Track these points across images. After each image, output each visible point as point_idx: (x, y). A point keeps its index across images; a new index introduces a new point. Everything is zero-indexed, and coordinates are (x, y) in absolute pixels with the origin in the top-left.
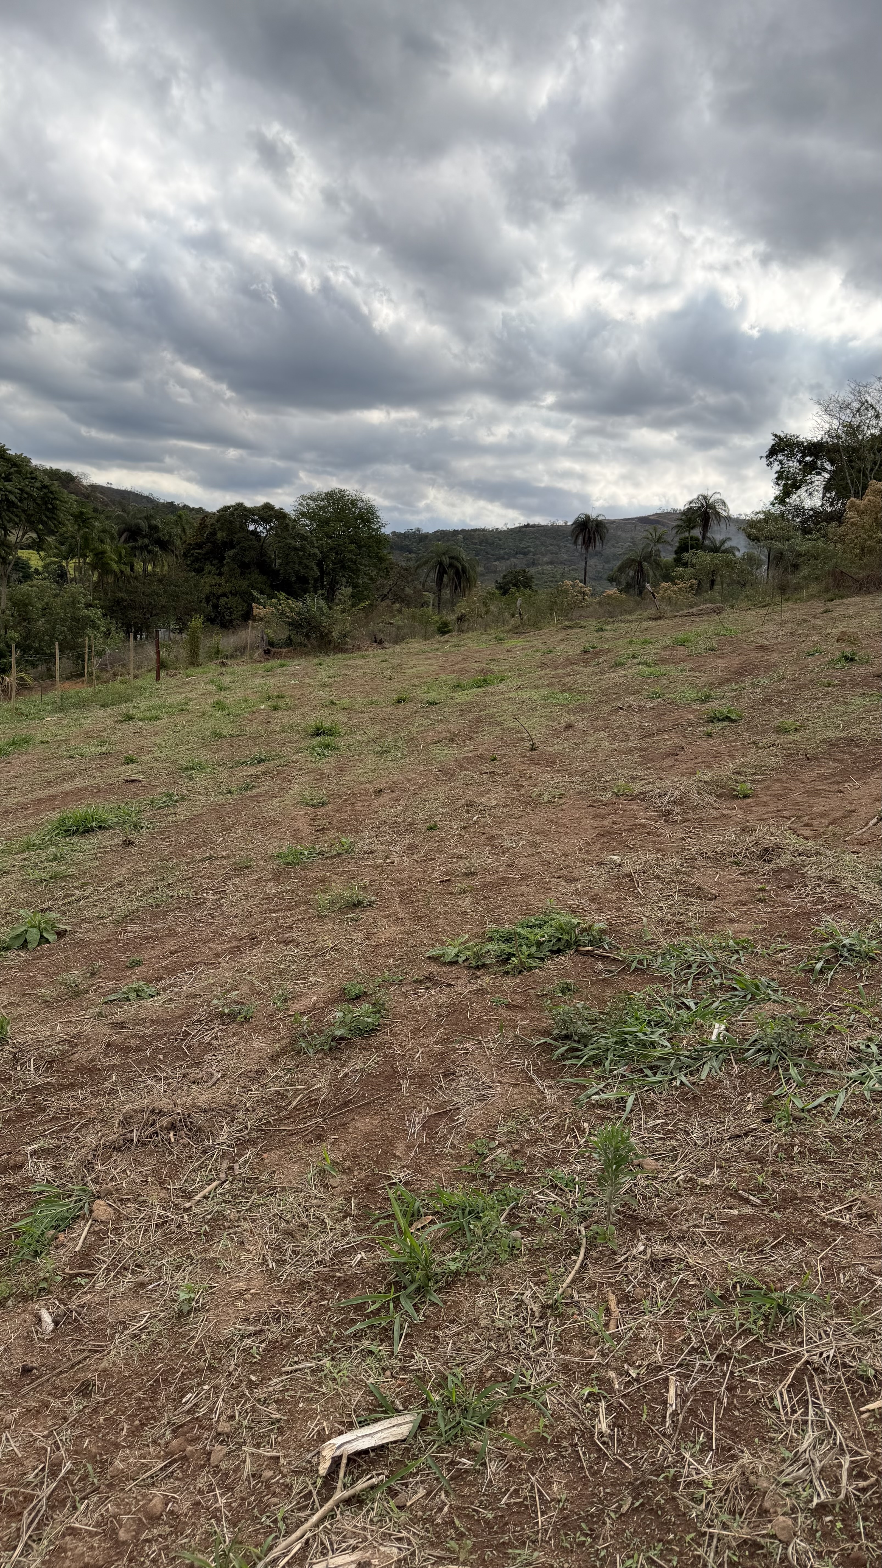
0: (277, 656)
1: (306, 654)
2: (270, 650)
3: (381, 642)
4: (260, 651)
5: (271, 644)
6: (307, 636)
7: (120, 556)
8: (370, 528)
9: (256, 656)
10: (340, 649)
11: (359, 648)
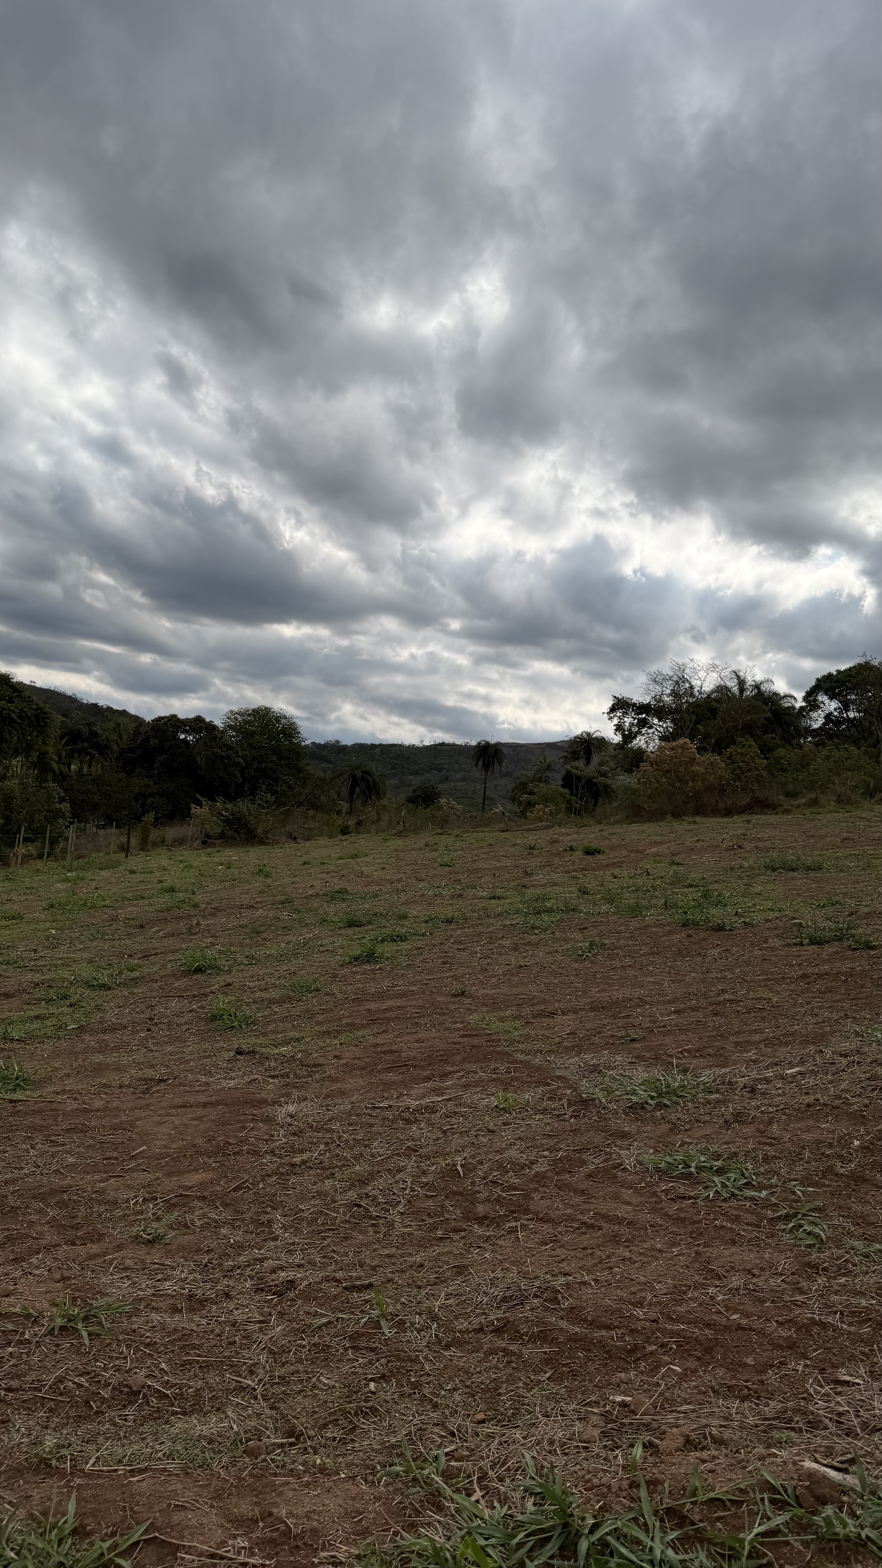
0: (213, 845)
1: (237, 845)
2: (207, 841)
3: (295, 839)
4: (199, 841)
5: (208, 836)
6: (237, 831)
7: (60, 757)
8: (291, 742)
9: (195, 845)
10: (262, 842)
11: (278, 843)
